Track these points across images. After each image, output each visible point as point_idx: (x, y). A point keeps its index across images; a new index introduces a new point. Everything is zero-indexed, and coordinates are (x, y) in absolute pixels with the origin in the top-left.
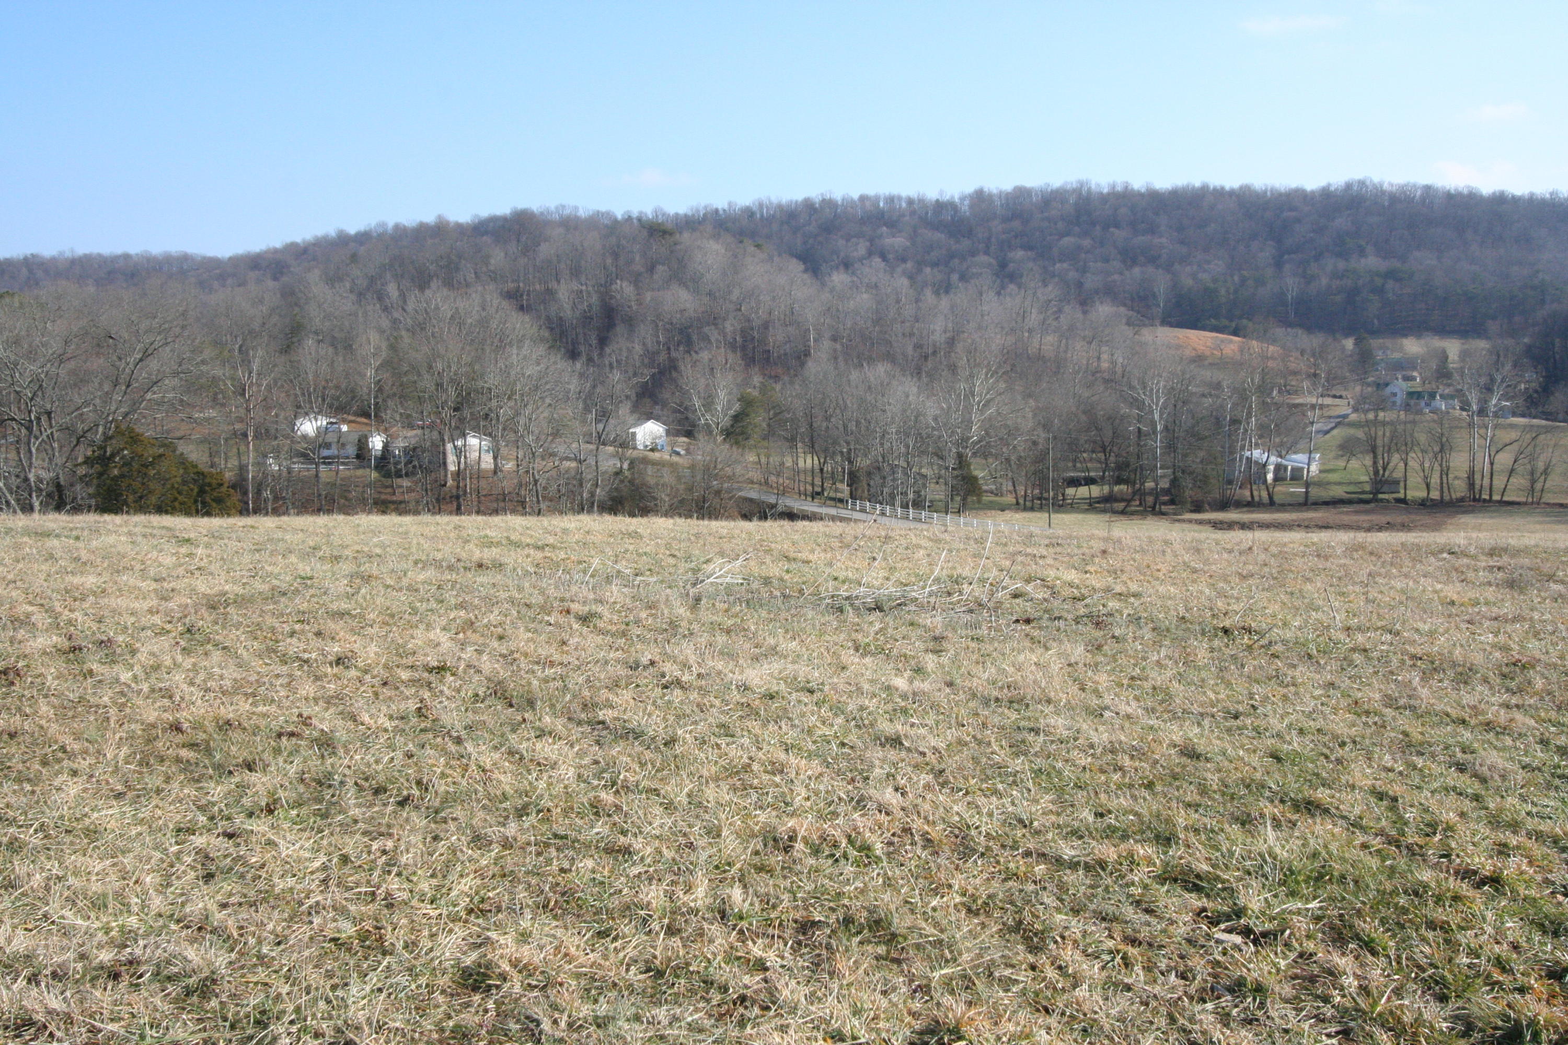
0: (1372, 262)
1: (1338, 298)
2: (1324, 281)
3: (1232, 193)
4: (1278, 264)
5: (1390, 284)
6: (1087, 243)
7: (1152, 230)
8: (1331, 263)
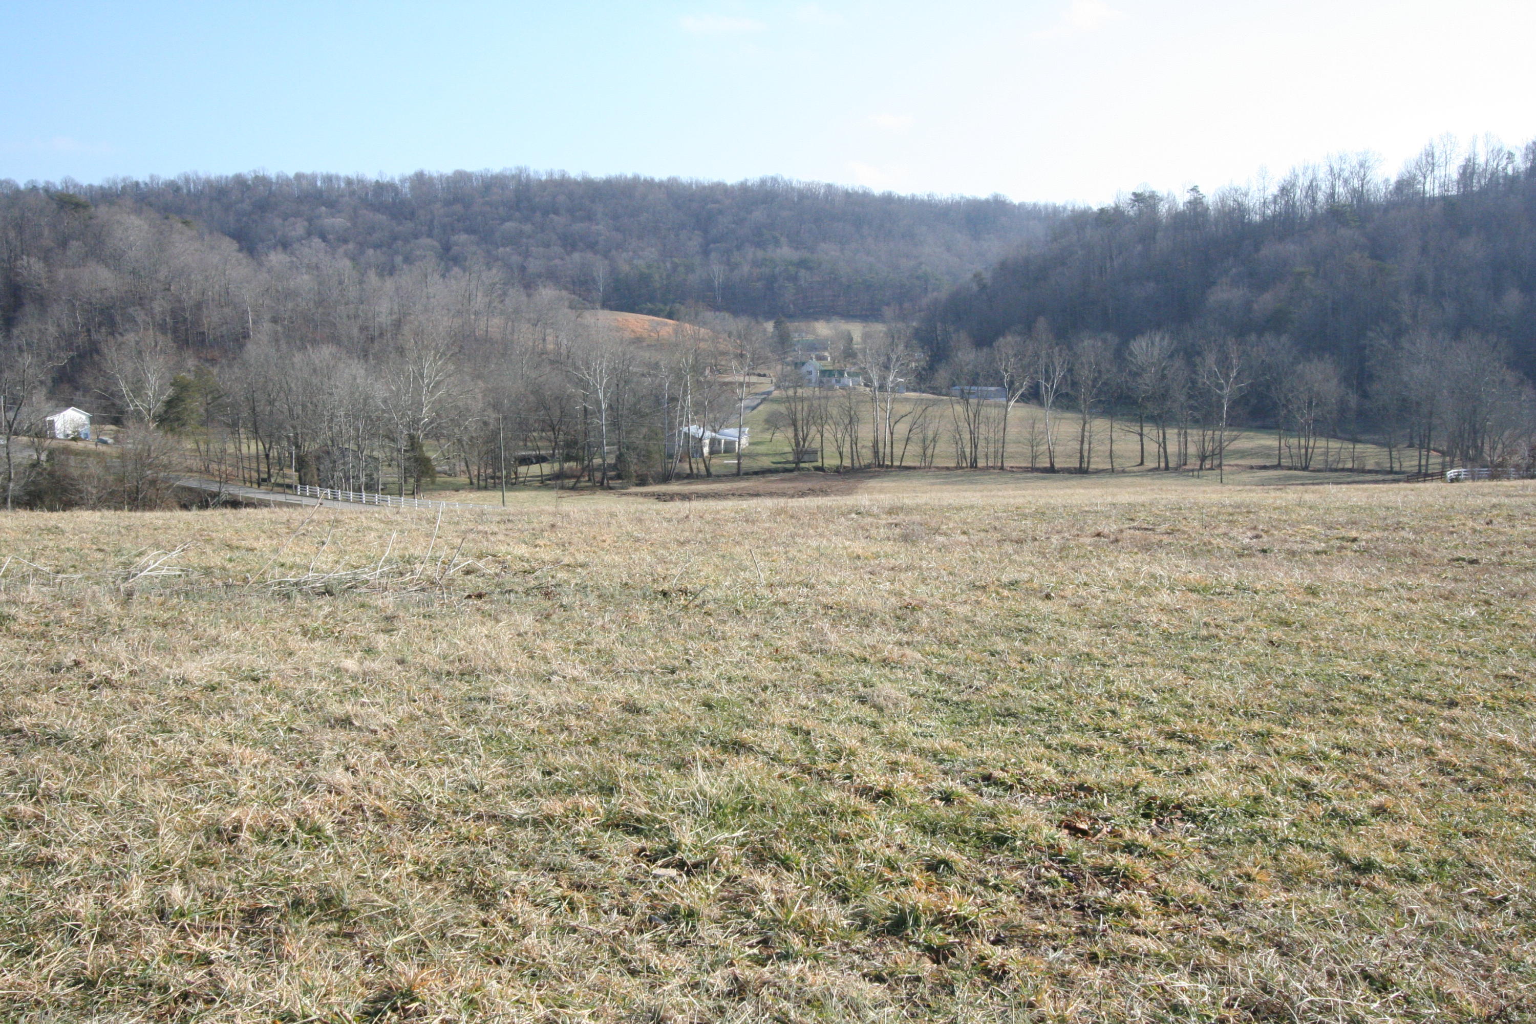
0: (786, 252)
1: (759, 285)
2: (746, 269)
3: (661, 185)
4: (706, 252)
5: (802, 273)
6: (528, 228)
7: (590, 217)
8: (750, 252)
